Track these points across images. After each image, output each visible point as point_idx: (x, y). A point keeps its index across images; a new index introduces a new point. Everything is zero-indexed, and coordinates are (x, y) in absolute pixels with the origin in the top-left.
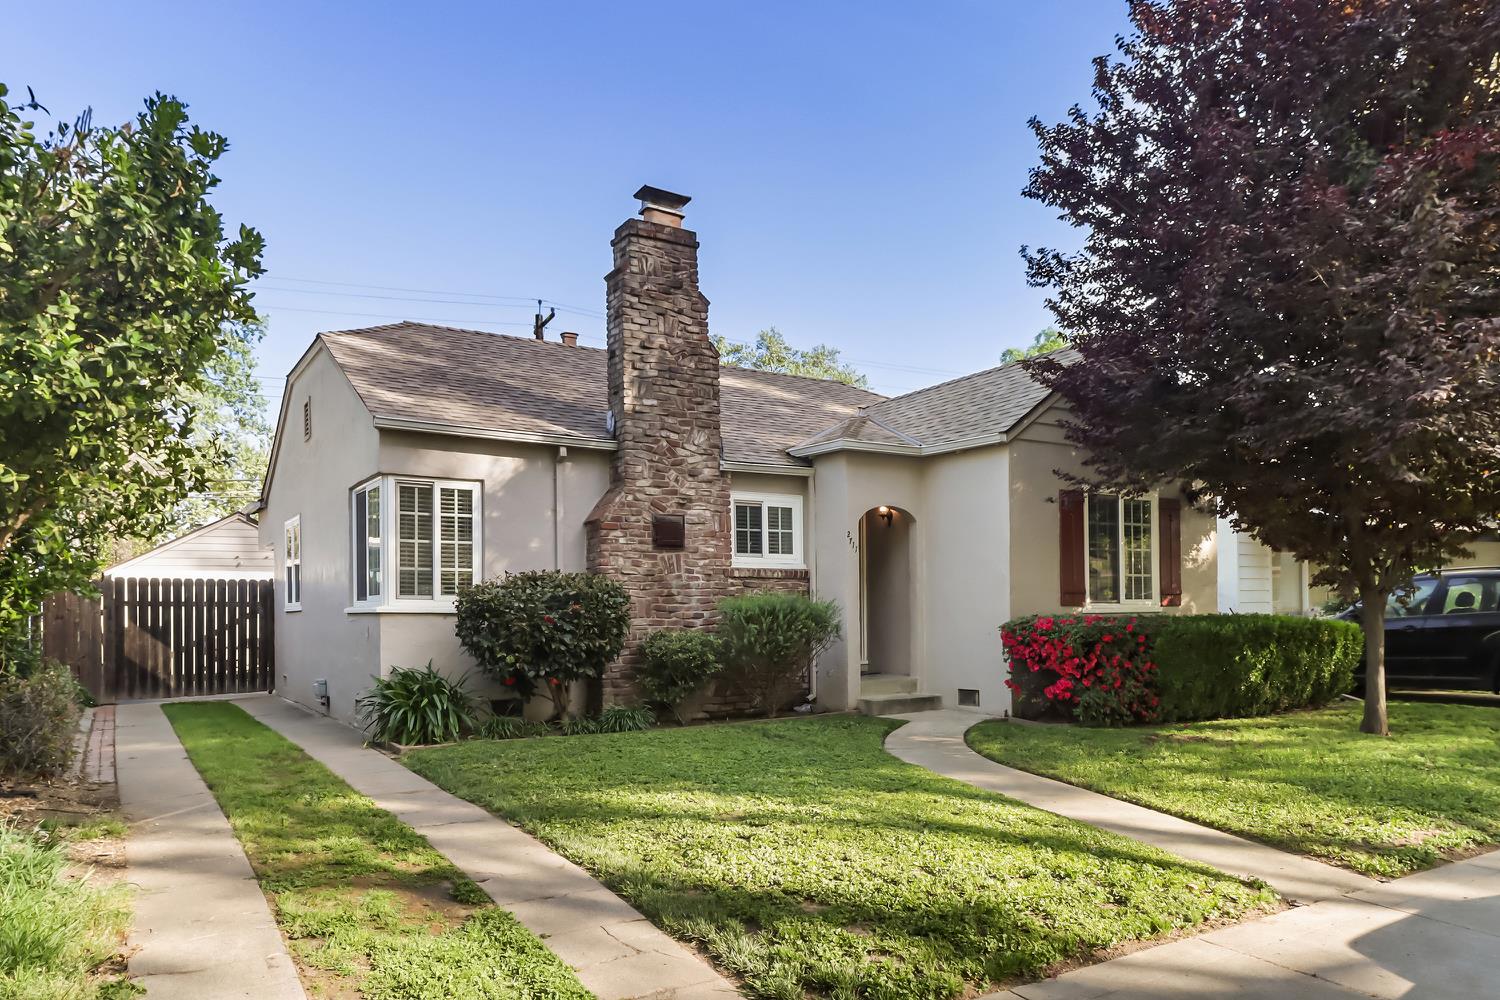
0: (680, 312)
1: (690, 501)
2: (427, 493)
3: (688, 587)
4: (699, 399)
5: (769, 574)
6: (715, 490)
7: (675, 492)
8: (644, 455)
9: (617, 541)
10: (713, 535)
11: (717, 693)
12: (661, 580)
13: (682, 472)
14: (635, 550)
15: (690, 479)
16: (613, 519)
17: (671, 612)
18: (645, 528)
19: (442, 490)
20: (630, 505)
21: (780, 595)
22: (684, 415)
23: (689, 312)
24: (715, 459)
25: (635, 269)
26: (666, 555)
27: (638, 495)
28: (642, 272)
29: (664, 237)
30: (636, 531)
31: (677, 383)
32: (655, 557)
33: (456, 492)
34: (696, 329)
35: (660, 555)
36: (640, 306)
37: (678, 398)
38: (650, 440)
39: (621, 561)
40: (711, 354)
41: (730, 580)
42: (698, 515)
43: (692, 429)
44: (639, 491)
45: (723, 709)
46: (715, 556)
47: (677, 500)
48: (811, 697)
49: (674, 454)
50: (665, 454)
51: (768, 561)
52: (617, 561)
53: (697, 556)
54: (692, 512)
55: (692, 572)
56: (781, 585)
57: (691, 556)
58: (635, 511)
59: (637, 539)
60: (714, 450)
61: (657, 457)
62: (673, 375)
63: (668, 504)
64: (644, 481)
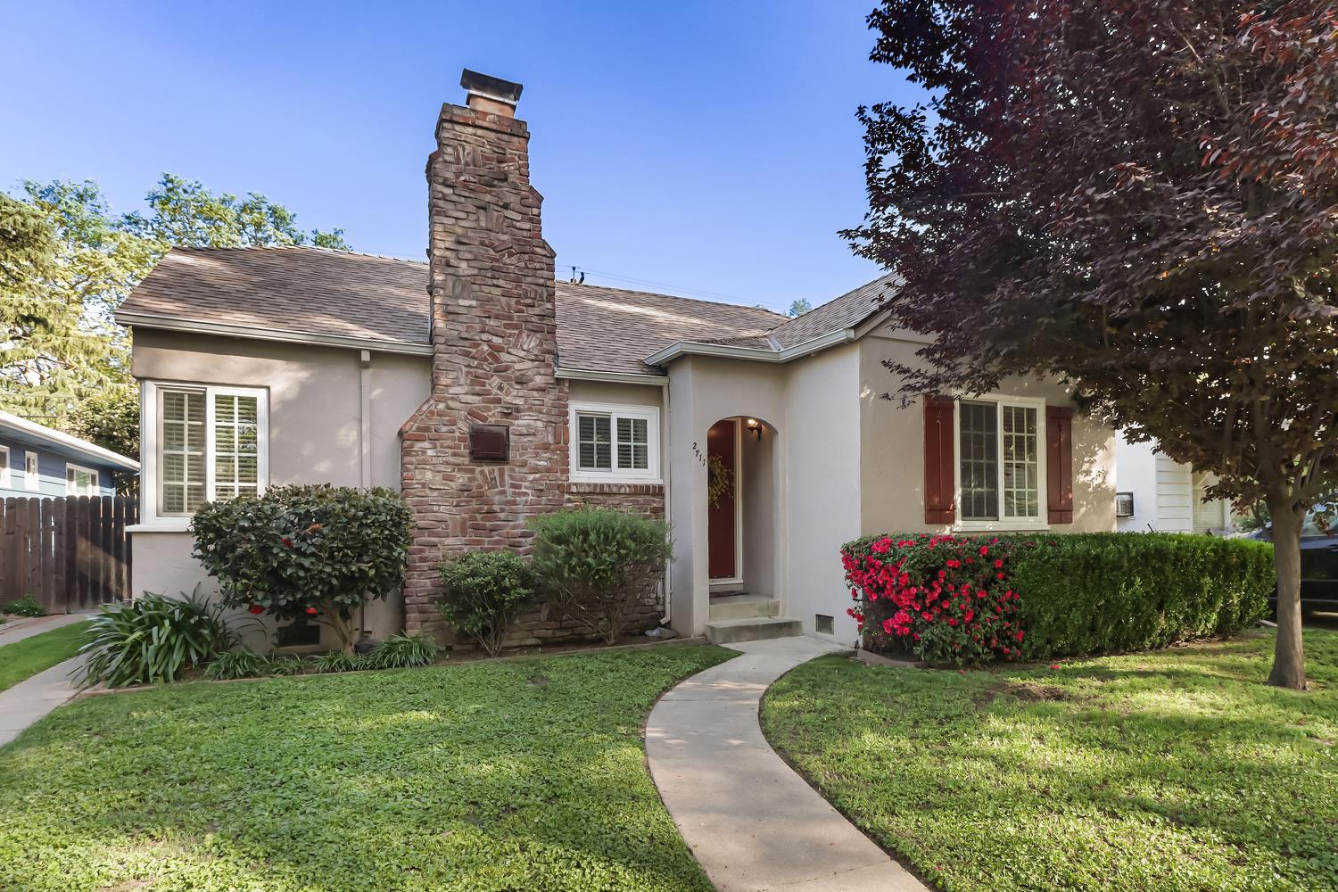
0: (506, 206)
1: (518, 410)
2: (199, 401)
3: (514, 503)
4: (530, 301)
5: (615, 490)
6: (549, 399)
7: (498, 401)
8: (460, 360)
9: (424, 453)
10: (546, 447)
11: (550, 618)
12: (480, 496)
13: (508, 379)
14: (447, 463)
15: (518, 387)
16: (419, 429)
17: (491, 531)
18: (460, 439)
19: (217, 397)
20: (440, 414)
21: (627, 512)
22: (511, 318)
23: (518, 207)
24: (548, 366)
25: (448, 158)
26: (486, 469)
27: (451, 403)
28: (458, 160)
29: (485, 124)
30: (449, 443)
31: (501, 282)
32: (472, 471)
33: (236, 400)
34: (527, 226)
35: (478, 469)
36: (455, 198)
37: (503, 300)
38: (467, 343)
39: (429, 475)
40: (544, 252)
41: (567, 496)
42: (528, 426)
43: (520, 333)
44: (452, 399)
45: (558, 634)
46: (548, 470)
47: (499, 409)
48: (663, 621)
49: (497, 360)
50: (486, 360)
51: (617, 475)
52: (424, 475)
53: (525, 470)
54: (520, 422)
55: (519, 487)
56: (630, 501)
57: (517, 470)
58: (448, 421)
59: (450, 451)
60: (547, 356)
61: (476, 362)
62: (497, 274)
63: (490, 414)
64: (459, 388)
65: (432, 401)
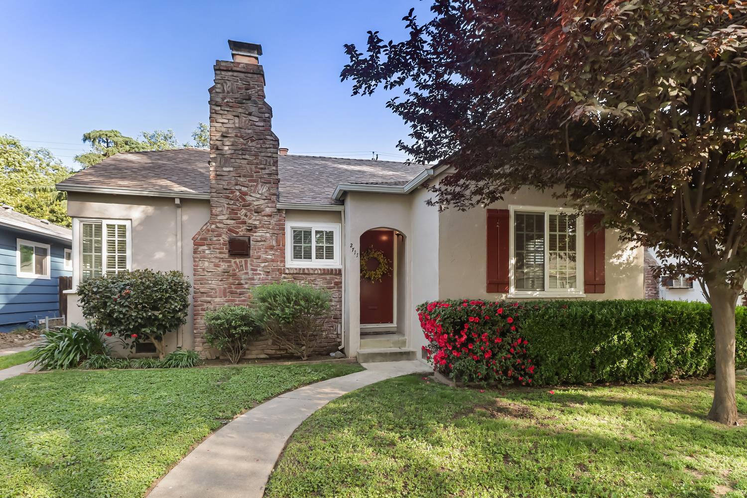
0: (250, 114)
1: (256, 227)
3: (253, 279)
4: (262, 166)
5: (311, 272)
6: (273, 221)
7: (245, 223)
8: (224, 201)
9: (204, 252)
10: (272, 248)
11: (274, 344)
12: (235, 275)
13: (250, 210)
14: (216, 257)
15: (256, 214)
16: (201, 239)
17: (240, 294)
18: (224, 244)
19: (107, 225)
20: (213, 231)
21: (319, 284)
22: (252, 176)
23: (257, 114)
24: (273, 202)
25: (218, 90)
26: (238, 260)
27: (218, 225)
28: (223, 91)
29: (238, 69)
30: (218, 246)
31: (247, 157)
32: (230, 262)
34: (262, 124)
35: (233, 261)
36: (222, 112)
37: (247, 166)
38: (228, 191)
39: (206, 264)
40: (271, 138)
41: (283, 275)
42: (262, 236)
43: (257, 186)
44: (219, 222)
45: (278, 353)
46: (273, 261)
47: (245, 227)
48: (340, 348)
49: (244, 200)
50: (238, 200)
51: (315, 264)
52: (204, 263)
53: (259, 261)
54: (257, 234)
55: (256, 270)
56: (322, 278)
57: (255, 261)
58: (217, 234)
59: (218, 251)
60: (272, 196)
61: (232, 202)
62: (244, 152)
63: (240, 230)
64: (223, 216)
65: (208, 224)
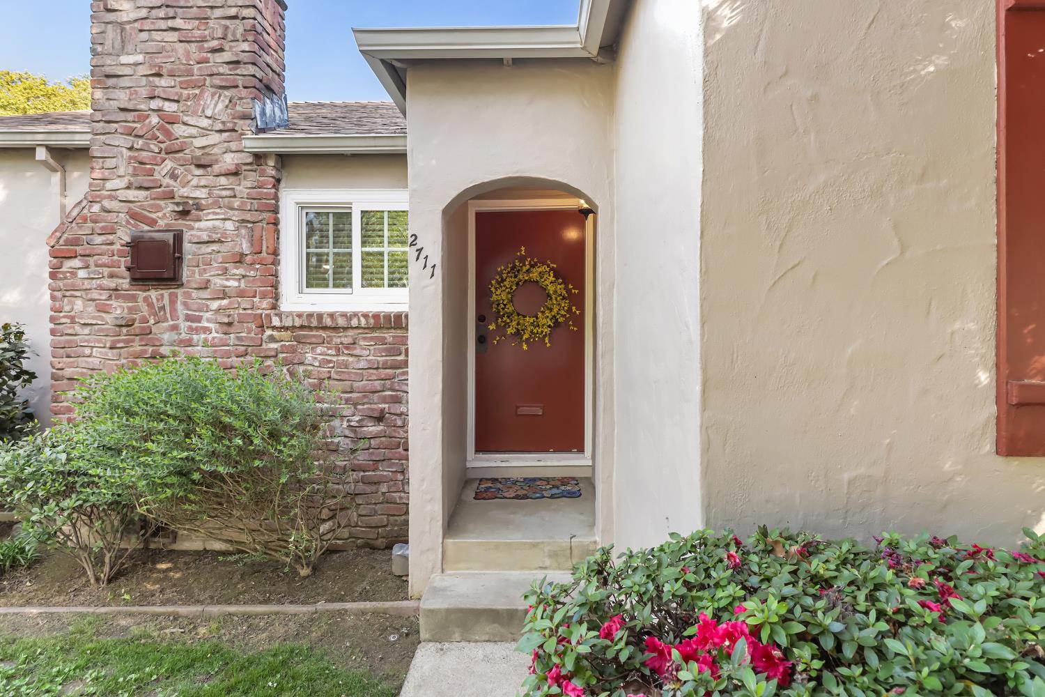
1: (199, 207)
3: (189, 343)
4: (215, 44)
5: (341, 322)
6: (243, 187)
7: (171, 195)
8: (122, 141)
9: (74, 274)
10: (239, 259)
13: (185, 162)
14: (102, 287)
15: (200, 172)
16: (68, 242)
18: (120, 254)
20: (95, 220)
22: (190, 72)
26: (153, 294)
27: (108, 203)
30: (105, 259)
31: (178, 23)
32: (134, 298)
35: (142, 295)
37: (180, 48)
38: (130, 116)
39: (79, 305)
41: (269, 332)
42: (214, 230)
43: (202, 92)
44: (111, 198)
46: (242, 294)
47: (171, 207)
49: (168, 134)
50: (155, 137)
51: (362, 299)
52: (73, 304)
53: (205, 294)
54: (202, 224)
55: (199, 319)
56: (372, 339)
57: (195, 294)
58: (102, 228)
59: (106, 271)
60: (241, 122)
61: (141, 142)
62: (171, 12)
63: (160, 214)
64: (117, 181)
65: (85, 203)
